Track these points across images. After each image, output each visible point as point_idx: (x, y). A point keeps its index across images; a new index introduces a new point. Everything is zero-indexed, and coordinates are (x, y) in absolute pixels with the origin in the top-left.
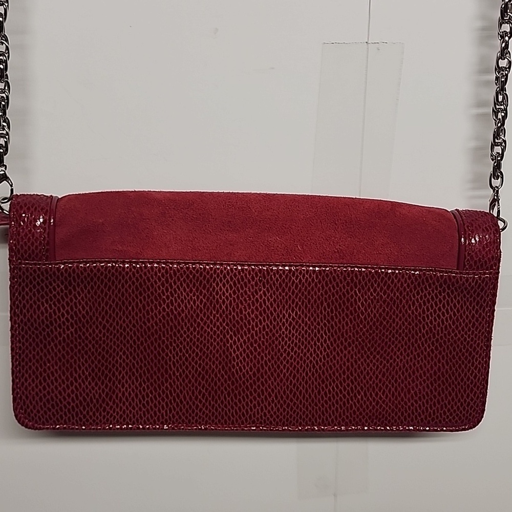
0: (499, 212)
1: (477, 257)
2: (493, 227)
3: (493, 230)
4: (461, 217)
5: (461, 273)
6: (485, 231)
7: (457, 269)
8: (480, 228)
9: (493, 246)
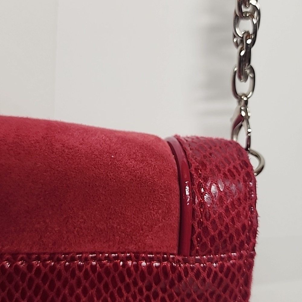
0: (249, 139)
1: (215, 228)
2: (242, 168)
3: (242, 175)
4: (185, 151)
5: (185, 261)
6: (229, 175)
7: (179, 254)
8: (219, 171)
9: (243, 205)
